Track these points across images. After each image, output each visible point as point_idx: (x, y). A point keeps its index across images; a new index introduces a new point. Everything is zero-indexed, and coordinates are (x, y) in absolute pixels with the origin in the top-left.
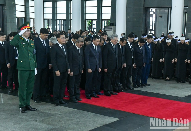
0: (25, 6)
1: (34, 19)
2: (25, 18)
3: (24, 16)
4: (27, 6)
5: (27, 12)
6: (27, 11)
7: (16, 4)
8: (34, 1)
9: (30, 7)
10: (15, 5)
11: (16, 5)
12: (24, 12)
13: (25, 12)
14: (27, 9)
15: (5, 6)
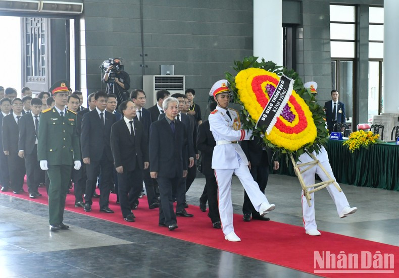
0: (356, 23)
1: (380, 61)
2: (355, 60)
3: (353, 56)
4: (362, 24)
5: (362, 41)
6: (360, 40)
7: (331, 20)
8: (383, 7)
9: (370, 26)
10: (327, 23)
11: (331, 24)
12: (353, 44)
13: (356, 41)
14: (361, 32)
15: (302, 29)
